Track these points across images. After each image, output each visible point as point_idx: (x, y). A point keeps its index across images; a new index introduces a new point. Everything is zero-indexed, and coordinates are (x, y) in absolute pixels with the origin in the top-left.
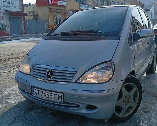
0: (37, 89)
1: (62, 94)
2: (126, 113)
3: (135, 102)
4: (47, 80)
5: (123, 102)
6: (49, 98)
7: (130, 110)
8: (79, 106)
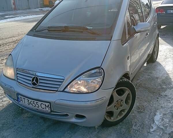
0: (22, 97)
1: (49, 104)
2: (118, 116)
3: (127, 105)
4: (32, 87)
5: (114, 107)
6: (36, 107)
7: (123, 113)
8: (67, 115)
